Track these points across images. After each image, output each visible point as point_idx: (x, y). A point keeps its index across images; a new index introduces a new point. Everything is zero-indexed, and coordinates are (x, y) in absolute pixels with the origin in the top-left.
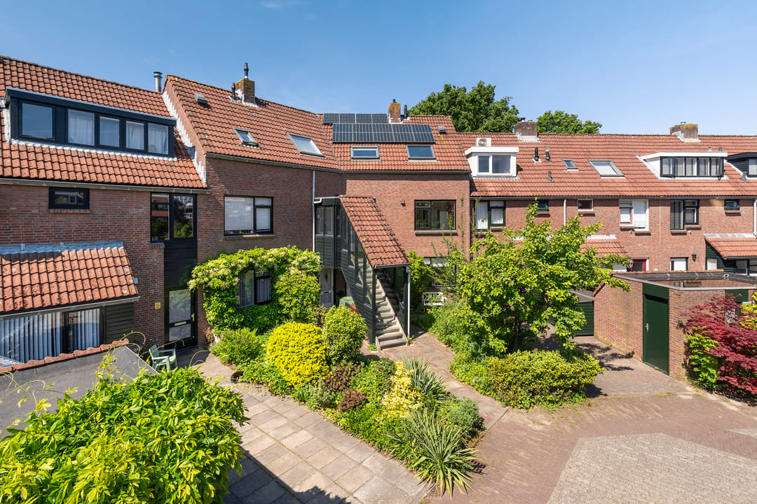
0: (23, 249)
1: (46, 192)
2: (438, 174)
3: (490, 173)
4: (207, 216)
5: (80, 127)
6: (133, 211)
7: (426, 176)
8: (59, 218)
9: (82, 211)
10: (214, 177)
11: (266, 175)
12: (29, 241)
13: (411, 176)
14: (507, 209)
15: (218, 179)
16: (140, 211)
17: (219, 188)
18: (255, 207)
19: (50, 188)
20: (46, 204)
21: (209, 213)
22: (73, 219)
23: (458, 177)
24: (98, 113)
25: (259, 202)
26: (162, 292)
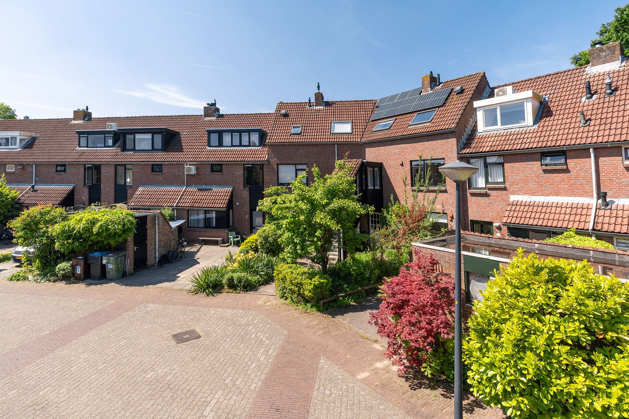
0: (204, 187)
1: (210, 166)
2: (423, 136)
3: (499, 126)
4: (268, 175)
5: (227, 139)
6: (237, 173)
7: (418, 139)
8: (214, 176)
9: (219, 173)
10: (272, 155)
11: (301, 151)
12: (206, 184)
13: (407, 140)
14: (506, 165)
15: (273, 156)
16: (240, 172)
17: (274, 161)
18: (297, 170)
19: (211, 164)
20: (210, 171)
21: (269, 173)
22: (217, 176)
23: (445, 136)
24: (232, 132)
25: (299, 167)
26: (248, 211)
